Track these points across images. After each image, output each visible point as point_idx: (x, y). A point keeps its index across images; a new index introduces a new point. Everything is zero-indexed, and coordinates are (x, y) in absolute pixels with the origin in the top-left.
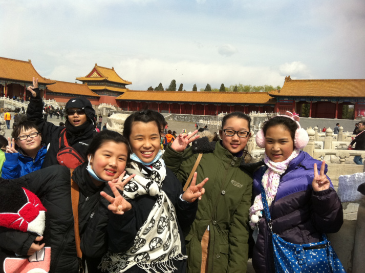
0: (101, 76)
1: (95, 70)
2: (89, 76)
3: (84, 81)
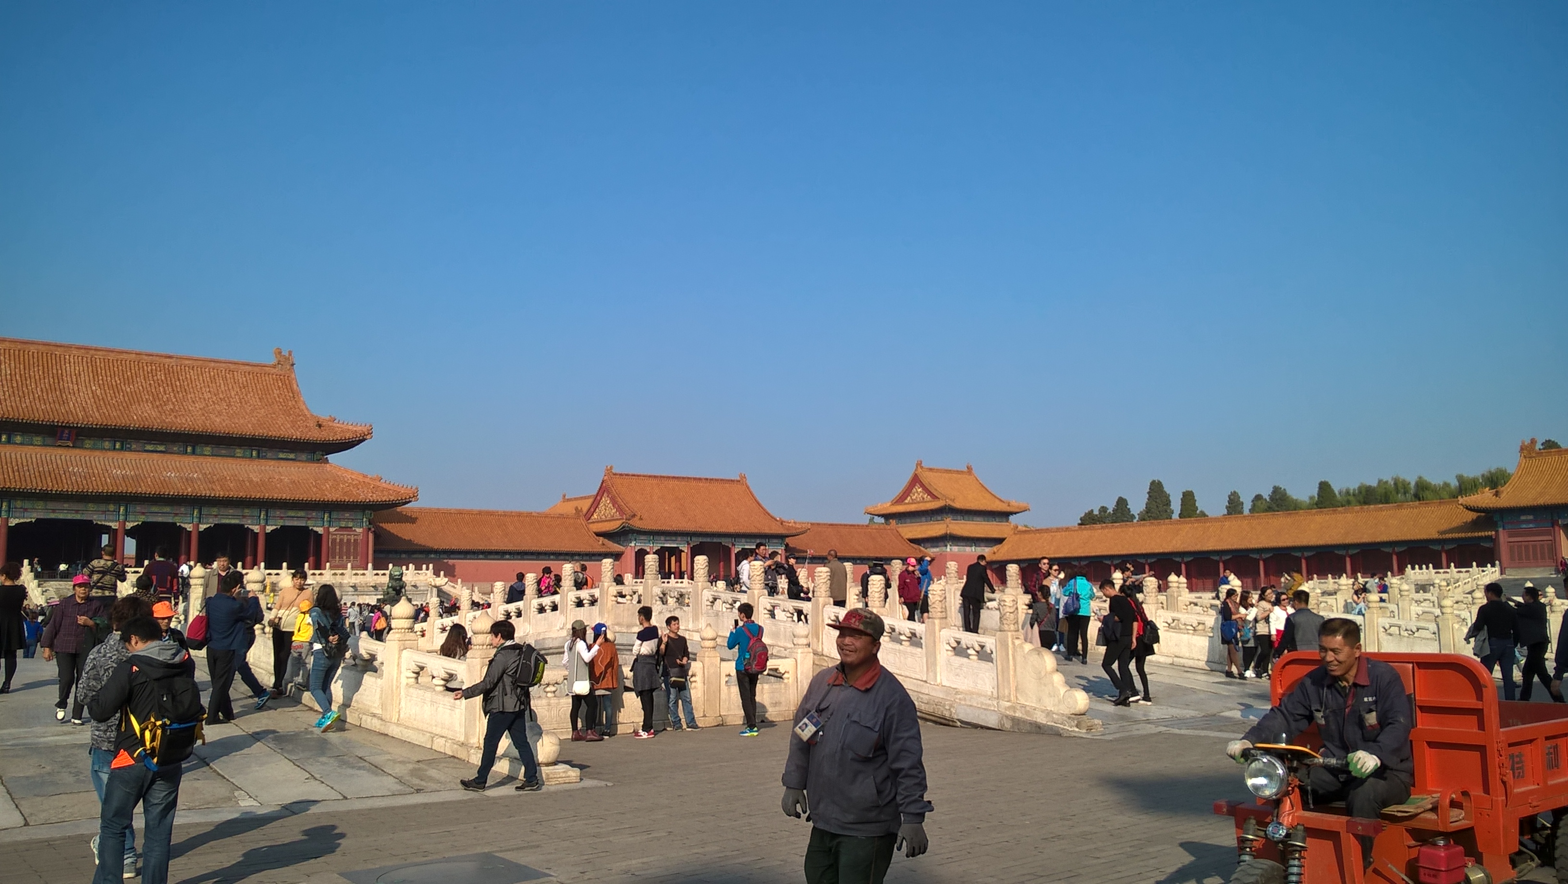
0: (935, 497)
1: (916, 480)
2: (901, 500)
3: (887, 517)
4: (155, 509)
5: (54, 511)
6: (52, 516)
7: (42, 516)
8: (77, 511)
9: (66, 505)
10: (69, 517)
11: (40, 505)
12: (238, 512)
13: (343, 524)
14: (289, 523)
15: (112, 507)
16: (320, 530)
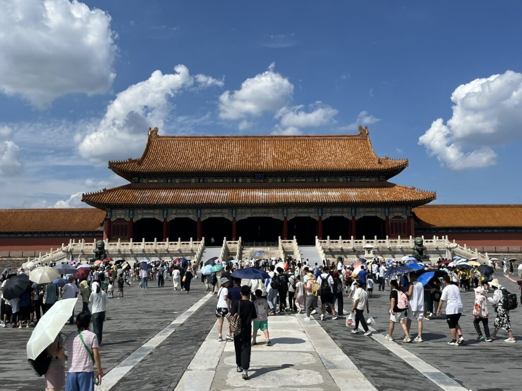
4: (300, 210)
5: (255, 213)
6: (254, 216)
7: (250, 216)
8: (265, 213)
9: (260, 210)
10: (262, 215)
11: (248, 211)
12: (341, 210)
13: (396, 214)
14: (367, 215)
15: (280, 210)
16: (384, 218)
